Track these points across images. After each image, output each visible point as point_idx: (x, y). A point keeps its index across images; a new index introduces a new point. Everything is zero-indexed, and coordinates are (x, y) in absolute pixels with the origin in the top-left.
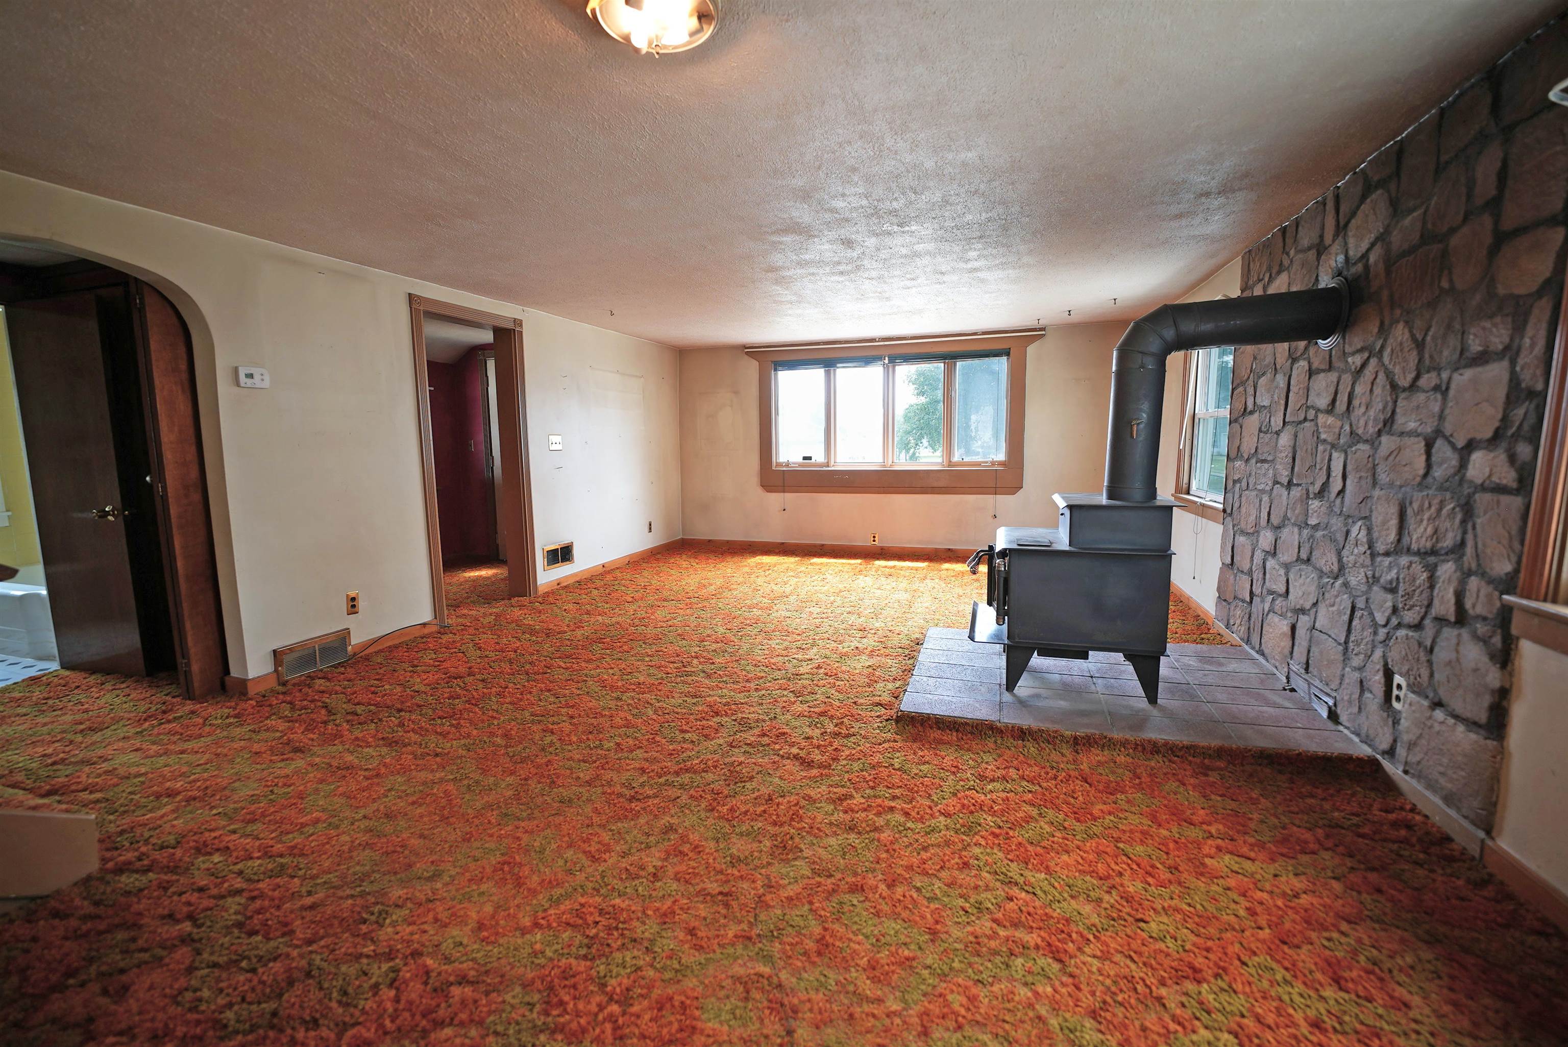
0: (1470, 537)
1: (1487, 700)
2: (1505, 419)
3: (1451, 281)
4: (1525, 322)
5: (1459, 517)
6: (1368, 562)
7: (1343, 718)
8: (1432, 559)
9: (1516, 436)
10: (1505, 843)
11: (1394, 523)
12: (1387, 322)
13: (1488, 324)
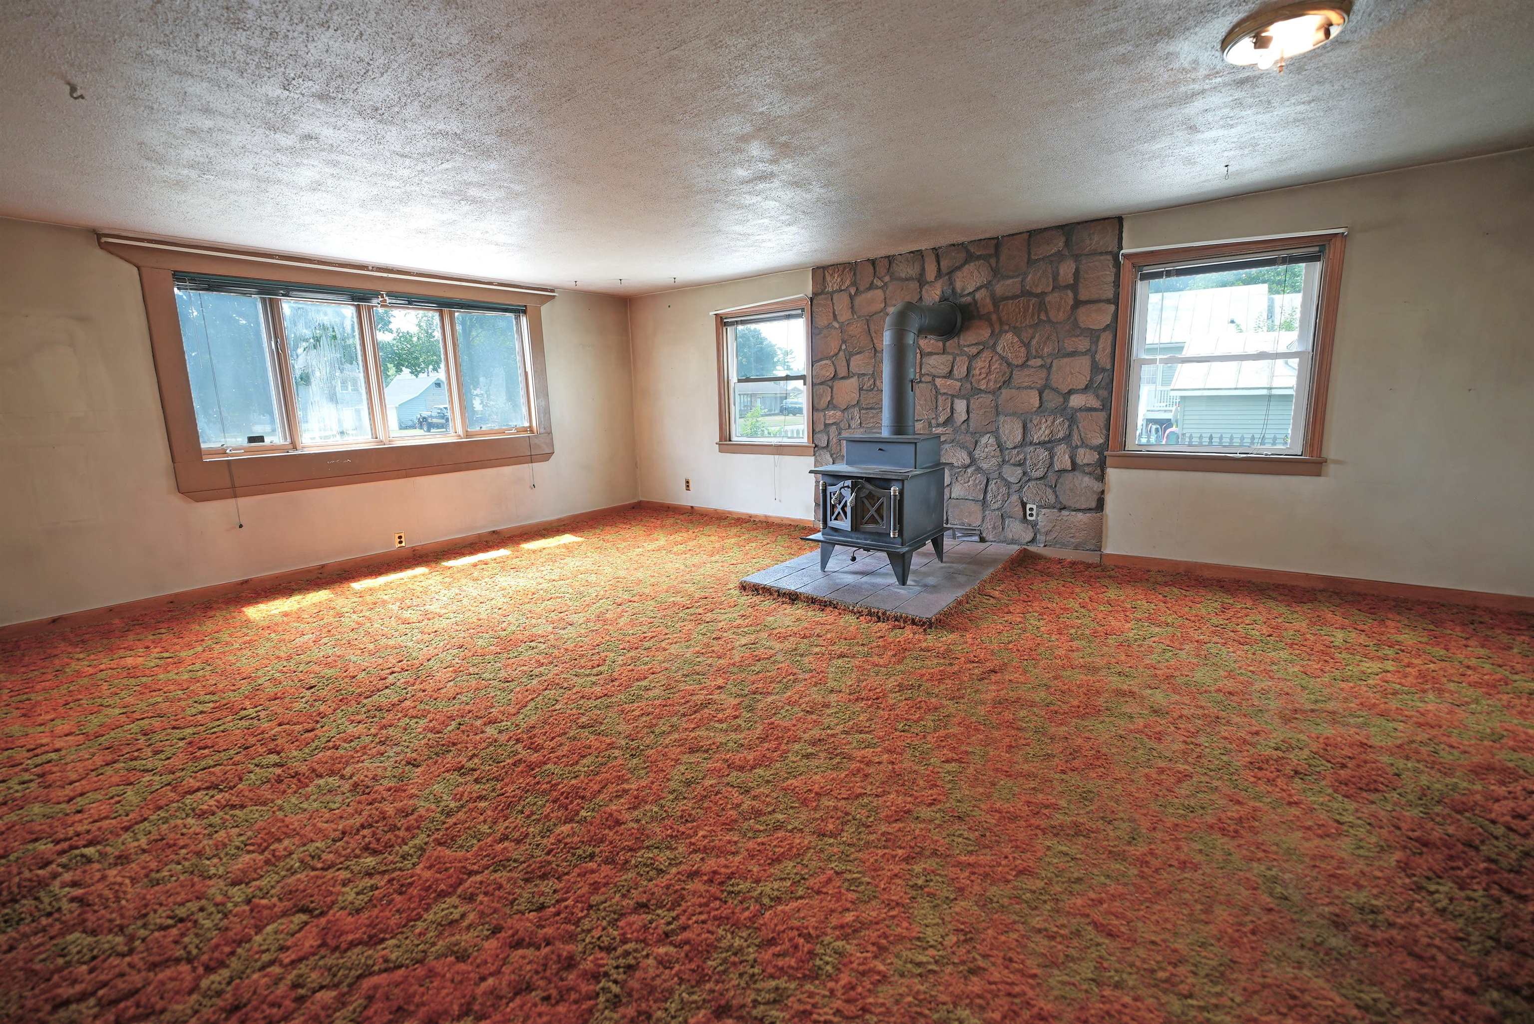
0: (1075, 431)
1: (1096, 497)
2: (1091, 380)
3: (1047, 316)
4: (1098, 341)
5: (1067, 424)
6: (998, 453)
7: (990, 537)
8: (1049, 445)
9: (1098, 387)
10: (1109, 549)
11: (1020, 431)
12: (997, 331)
13: (1076, 340)
